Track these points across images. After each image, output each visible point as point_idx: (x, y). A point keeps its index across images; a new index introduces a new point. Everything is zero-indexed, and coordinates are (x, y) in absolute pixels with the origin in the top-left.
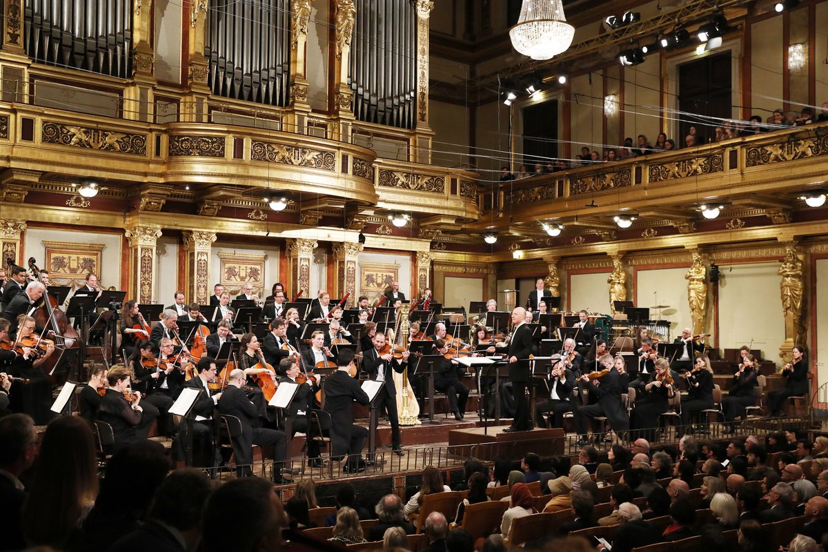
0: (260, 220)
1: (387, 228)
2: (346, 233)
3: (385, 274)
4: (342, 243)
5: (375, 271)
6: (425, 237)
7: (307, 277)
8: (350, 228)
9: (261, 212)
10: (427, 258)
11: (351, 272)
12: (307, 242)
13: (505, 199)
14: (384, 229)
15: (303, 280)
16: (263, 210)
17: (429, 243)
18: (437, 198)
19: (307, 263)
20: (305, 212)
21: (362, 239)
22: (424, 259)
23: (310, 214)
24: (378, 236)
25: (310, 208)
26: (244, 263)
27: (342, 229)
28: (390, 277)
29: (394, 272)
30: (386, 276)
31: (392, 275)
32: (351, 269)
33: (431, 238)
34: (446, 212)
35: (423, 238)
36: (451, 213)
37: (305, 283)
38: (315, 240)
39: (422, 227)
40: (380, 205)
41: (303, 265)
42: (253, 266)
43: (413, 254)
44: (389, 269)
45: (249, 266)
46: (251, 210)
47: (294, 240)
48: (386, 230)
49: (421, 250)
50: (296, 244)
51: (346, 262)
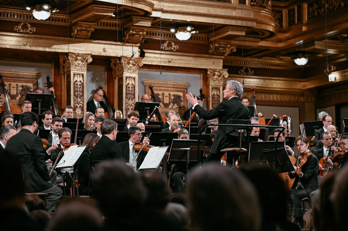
0: (28, 33)
1: (173, 44)
2: (124, 47)
3: (172, 93)
4: (120, 58)
5: (161, 90)
6: (217, 53)
7: (81, 94)
8: (128, 42)
9: (29, 25)
10: (219, 76)
11: (131, 89)
12: (79, 56)
13: (309, 12)
14: (169, 45)
15: (77, 97)
16: (30, 23)
17: (222, 61)
18: (223, 7)
19: (81, 79)
20: (76, 24)
21: (142, 55)
22: (216, 77)
23: (81, 26)
24: (163, 52)
25: (79, 19)
26: (14, 81)
27: (119, 43)
28: (179, 97)
29: (183, 92)
30: (174, 95)
31: (181, 94)
32: (130, 86)
33: (223, 54)
34: (233, 22)
35: (213, 54)
36: (239, 23)
37: (79, 100)
38: (89, 54)
39: (212, 42)
40: (155, 14)
41: (76, 81)
42: (24, 84)
43: (204, 71)
44: (177, 88)
45: (20, 84)
46: (18, 23)
47: (67, 54)
48: (171, 46)
49: (212, 67)
50: (68, 60)
51: (124, 78)
